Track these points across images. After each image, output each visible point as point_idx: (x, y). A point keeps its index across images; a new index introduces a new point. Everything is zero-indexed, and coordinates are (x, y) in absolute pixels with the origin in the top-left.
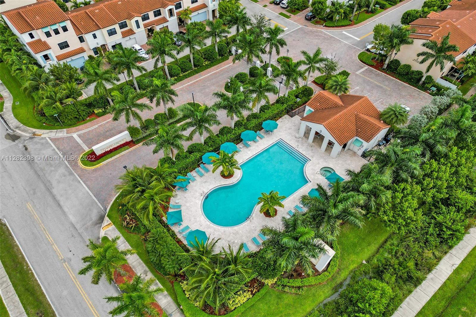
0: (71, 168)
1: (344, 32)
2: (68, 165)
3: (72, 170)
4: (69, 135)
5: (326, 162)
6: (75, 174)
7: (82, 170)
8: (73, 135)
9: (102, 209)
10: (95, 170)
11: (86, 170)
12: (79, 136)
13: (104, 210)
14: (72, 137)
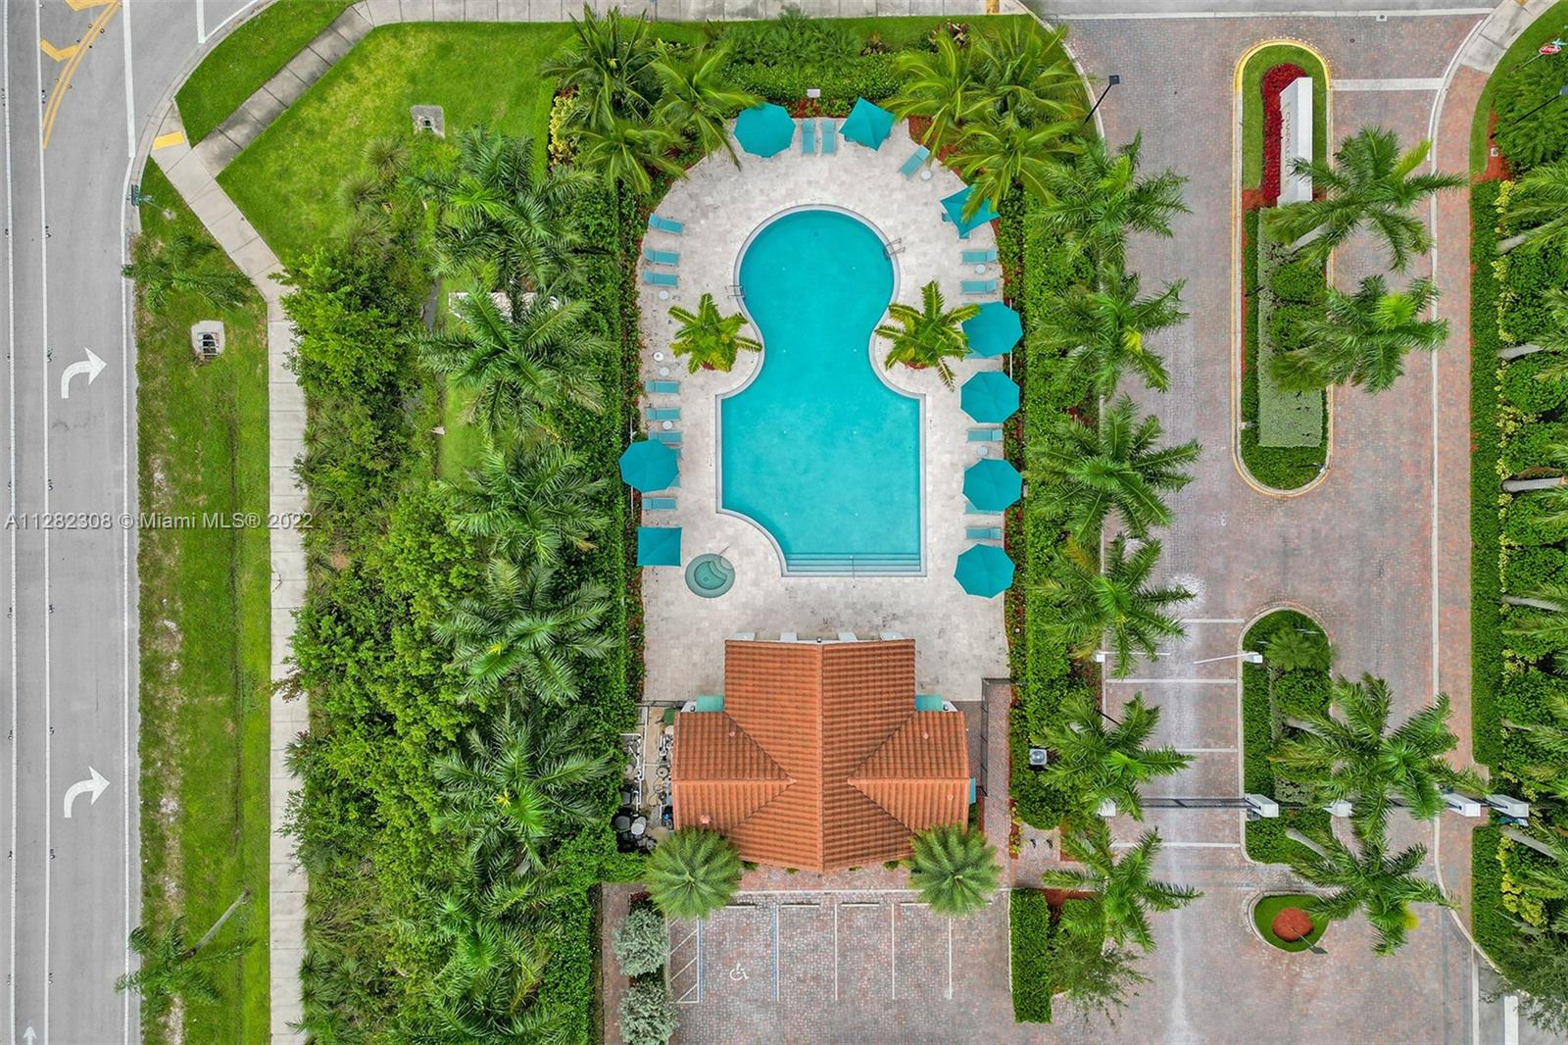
0: (1287, 14)
2: (1305, 13)
3: (1279, 14)
4: (1451, 69)
6: (1252, 14)
7: (1255, 39)
8: (1443, 80)
9: (1061, 17)
10: (1226, 66)
11: (1244, 45)
12: (1422, 93)
13: (1054, 17)
14: (1438, 74)
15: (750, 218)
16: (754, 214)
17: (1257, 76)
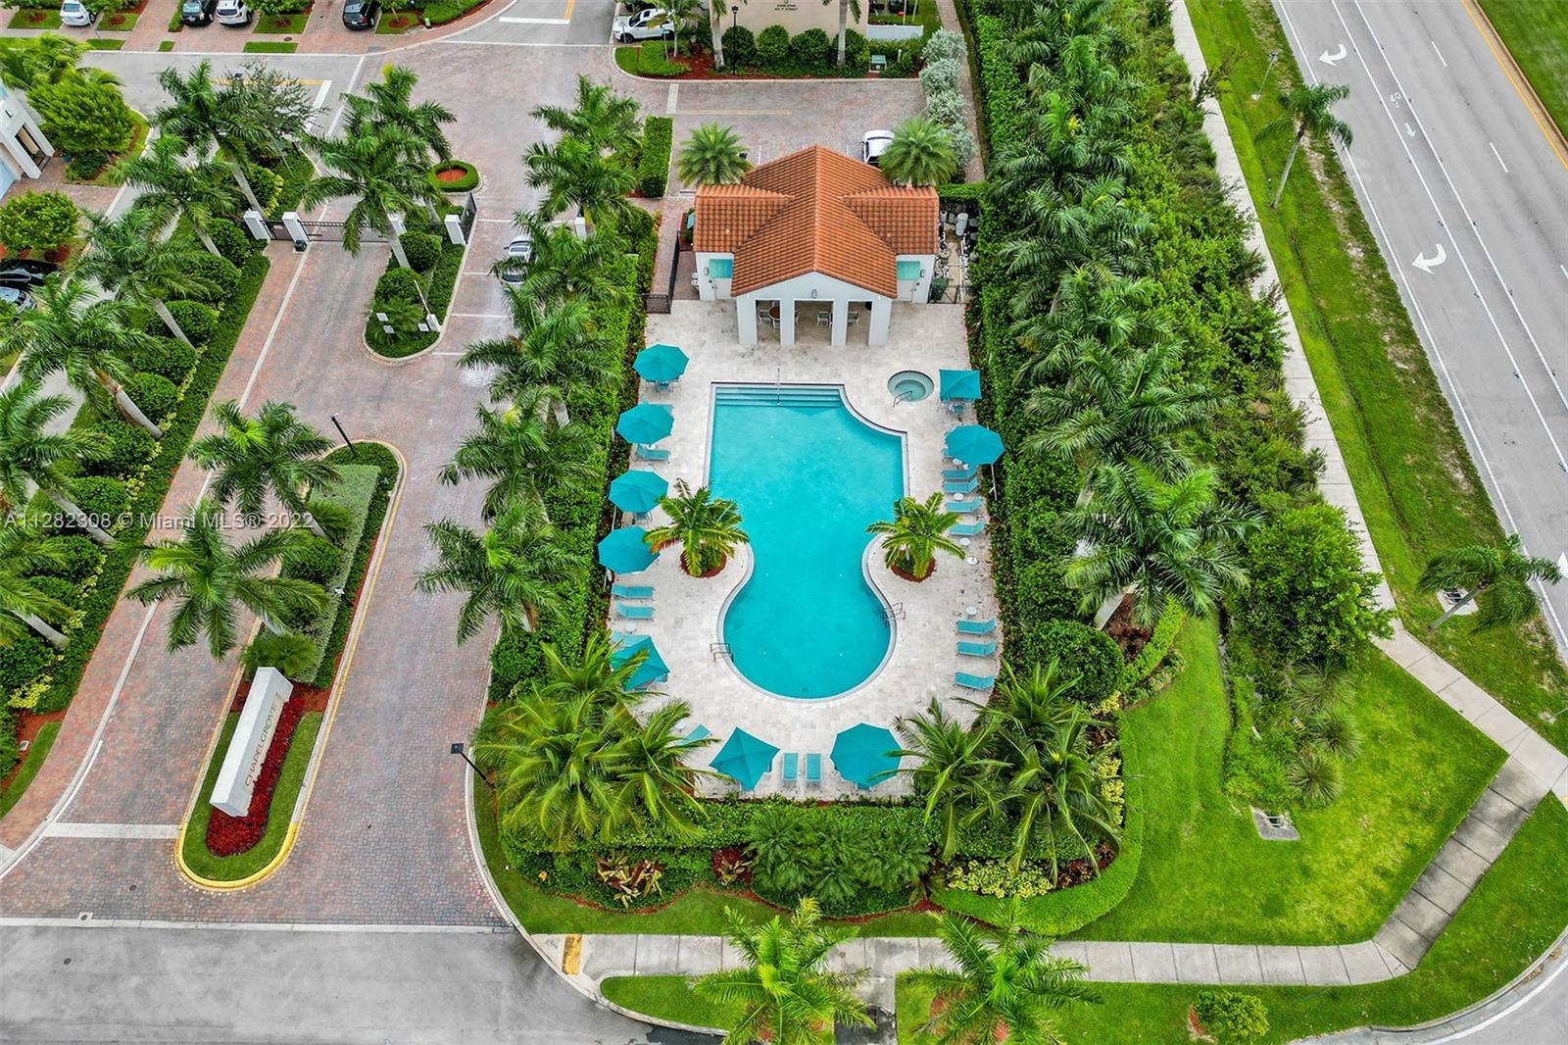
0: (201, 926)
1: (502, 19)
2: (179, 926)
3: (211, 926)
4: (30, 845)
5: (878, 365)
6: (245, 926)
7: (252, 895)
8: (47, 833)
9: (488, 930)
10: (298, 859)
11: (270, 885)
12: (75, 816)
13: (498, 930)
14: (49, 841)
15: (881, 690)
16: (876, 694)
17: (267, 841)
